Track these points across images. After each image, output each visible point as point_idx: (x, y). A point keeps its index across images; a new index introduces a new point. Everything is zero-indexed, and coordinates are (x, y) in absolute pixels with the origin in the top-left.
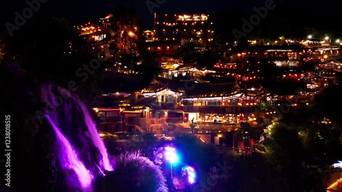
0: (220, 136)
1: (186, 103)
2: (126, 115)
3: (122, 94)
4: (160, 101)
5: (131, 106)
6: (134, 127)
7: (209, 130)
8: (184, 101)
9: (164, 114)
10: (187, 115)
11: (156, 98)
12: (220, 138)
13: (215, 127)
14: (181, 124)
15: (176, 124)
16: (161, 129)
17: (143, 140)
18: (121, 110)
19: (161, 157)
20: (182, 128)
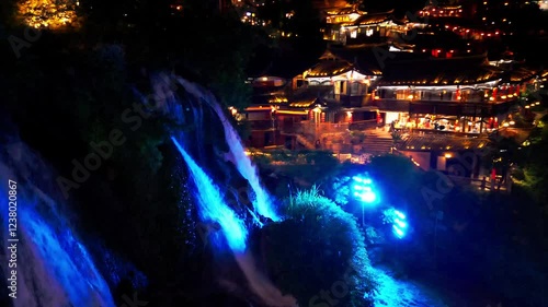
0: (448, 156)
1: (382, 93)
2: (282, 118)
3: (271, 79)
4: (337, 91)
5: (290, 102)
6: (295, 138)
7: (426, 145)
8: (379, 91)
9: (345, 115)
10: (383, 116)
11: (332, 87)
12: (447, 159)
13: (438, 139)
14: (373, 131)
15: (365, 132)
16: (340, 141)
17: (313, 162)
18: (273, 109)
19: (346, 193)
20: (376, 139)
